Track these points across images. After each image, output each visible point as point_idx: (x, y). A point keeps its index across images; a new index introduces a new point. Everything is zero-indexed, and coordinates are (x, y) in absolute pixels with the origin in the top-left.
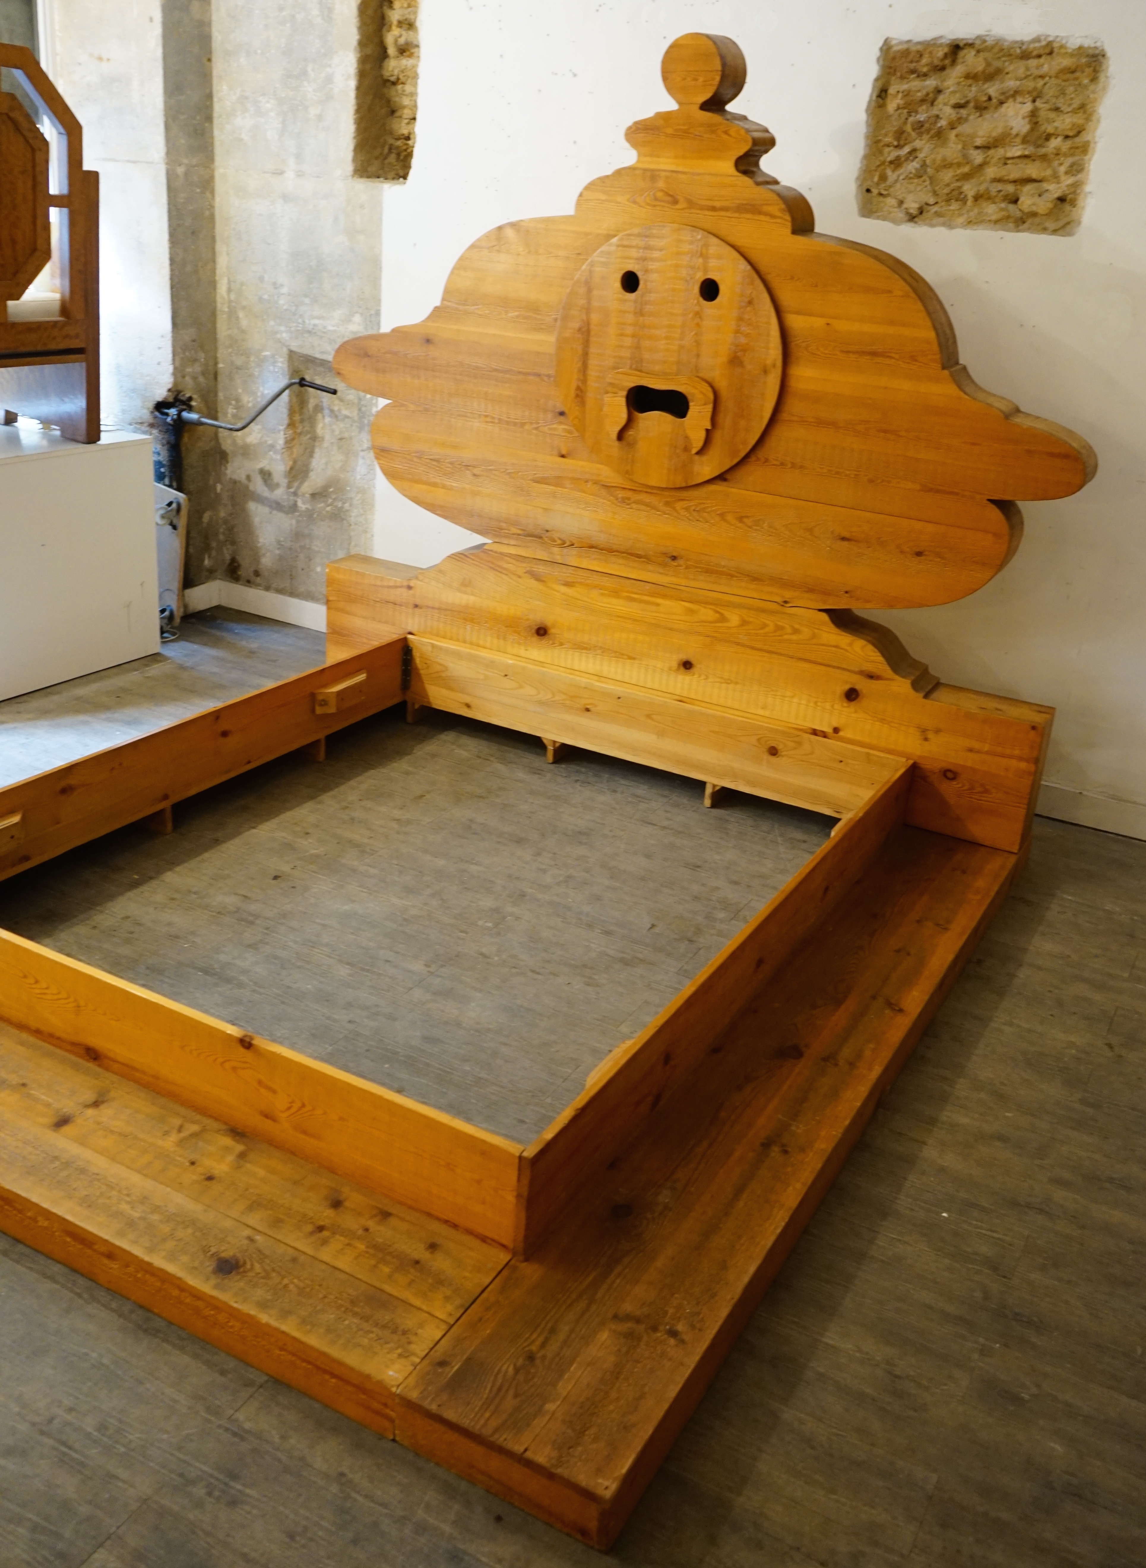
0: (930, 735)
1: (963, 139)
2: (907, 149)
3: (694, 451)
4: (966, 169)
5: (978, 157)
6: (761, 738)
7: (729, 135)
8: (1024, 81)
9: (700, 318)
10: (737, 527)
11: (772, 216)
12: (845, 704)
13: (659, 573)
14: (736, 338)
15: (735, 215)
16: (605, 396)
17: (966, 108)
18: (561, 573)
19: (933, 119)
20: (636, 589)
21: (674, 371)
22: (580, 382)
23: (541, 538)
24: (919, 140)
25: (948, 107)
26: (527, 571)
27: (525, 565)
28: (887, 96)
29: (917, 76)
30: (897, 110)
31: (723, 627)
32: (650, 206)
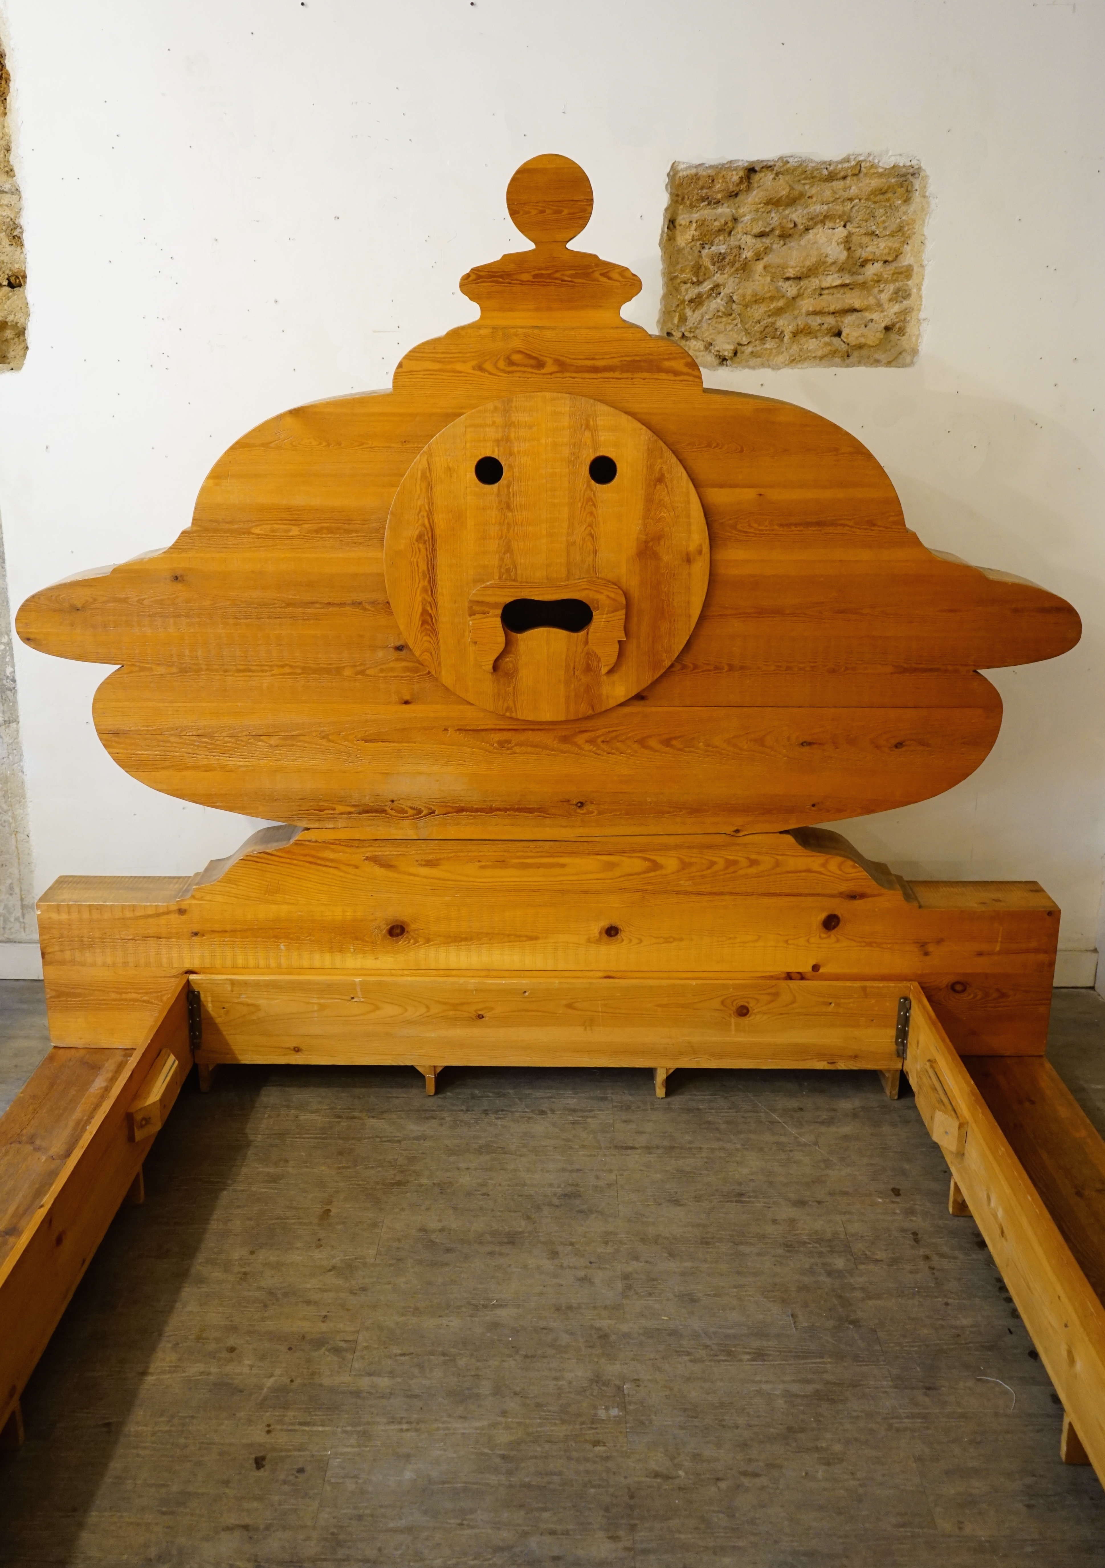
0: (931, 948)
1: (773, 270)
2: (707, 286)
3: (604, 670)
4: (781, 303)
5: (791, 289)
6: (725, 999)
7: (610, 278)
8: (830, 205)
9: (594, 505)
10: (663, 753)
11: (676, 373)
12: (823, 935)
13: (561, 826)
14: (645, 525)
15: (625, 375)
16: (469, 619)
17: (771, 236)
18: (419, 852)
19: (735, 251)
20: (532, 851)
21: (564, 576)
22: (428, 605)
23: (384, 811)
24: (721, 274)
25: (749, 236)
26: (367, 857)
27: (364, 850)
28: (675, 227)
29: (709, 204)
30: (690, 242)
31: (656, 876)
32: (505, 373)
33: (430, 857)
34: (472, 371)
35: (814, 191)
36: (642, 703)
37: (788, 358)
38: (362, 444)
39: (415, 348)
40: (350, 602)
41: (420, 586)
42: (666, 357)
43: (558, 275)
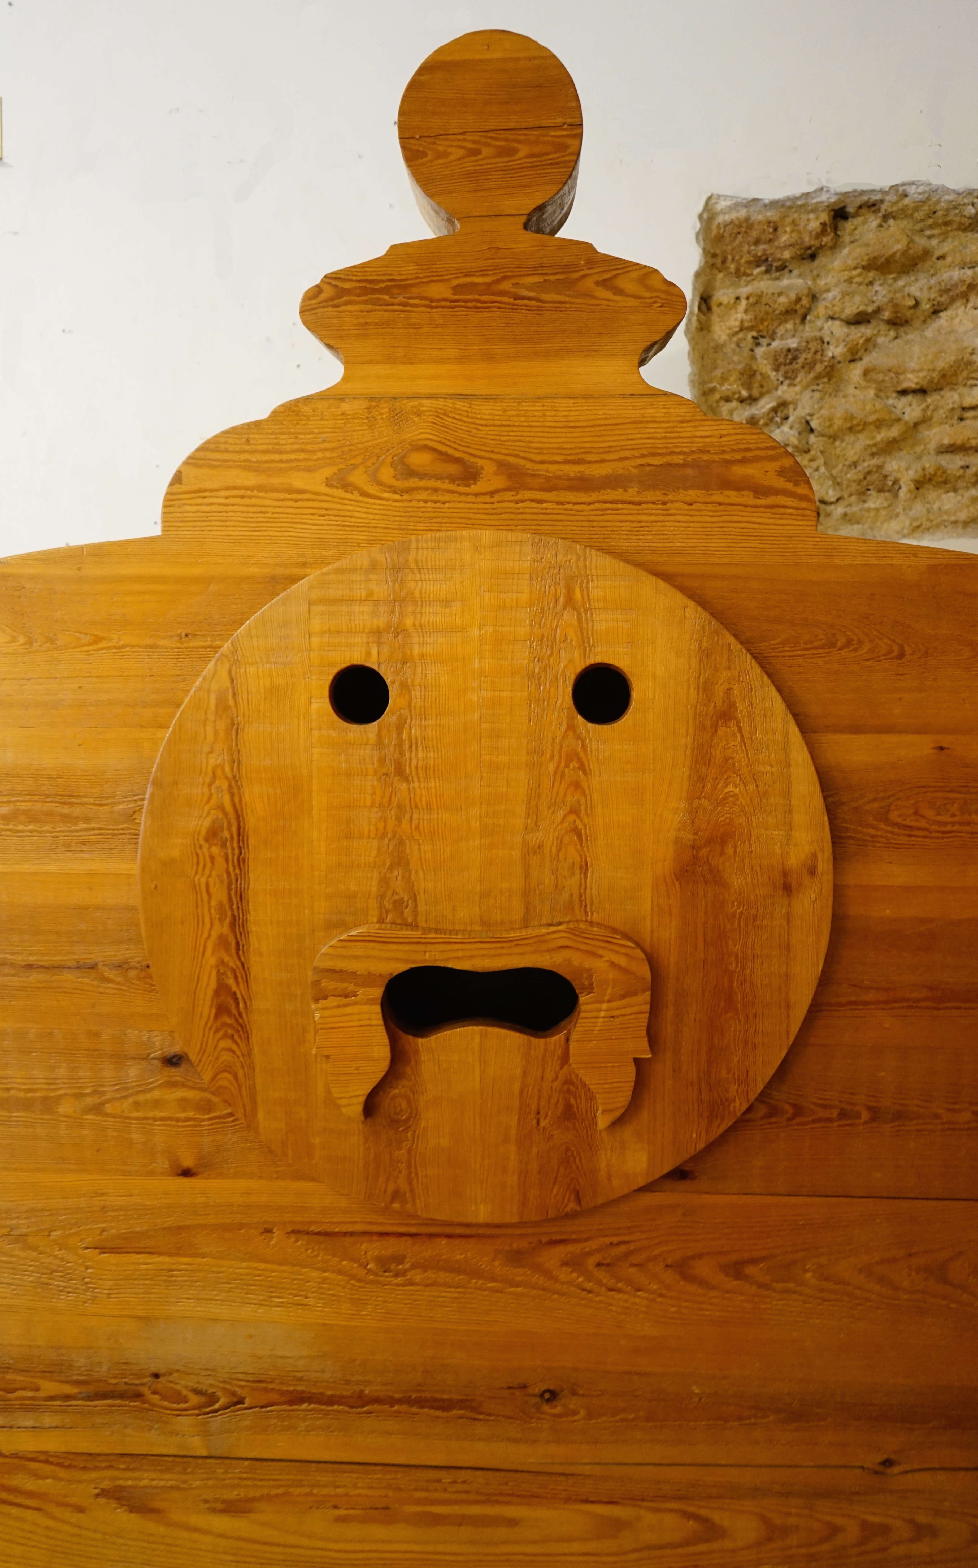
1: (880, 377)
2: (766, 405)
3: (603, 1121)
4: (894, 432)
5: (910, 409)
7: (620, 292)
9: (582, 767)
11: (760, 491)
13: (509, 1440)
14: (693, 812)
15: (649, 496)
16: (314, 1006)
17: (874, 322)
18: (210, 1483)
19: (814, 346)
20: (445, 1490)
21: (517, 915)
22: (229, 974)
23: (138, 1396)
24: (789, 385)
25: (837, 323)
26: (103, 1490)
27: (93, 1475)
28: (709, 309)
29: (767, 271)
30: (737, 333)
31: (711, 1552)
32: (395, 492)
33: (233, 1495)
34: (327, 490)
35: (946, 247)
36: (684, 1185)
37: (907, 523)
38: (97, 640)
39: (208, 442)
40: (74, 964)
41: (214, 934)
42: (738, 456)
43: (506, 286)
